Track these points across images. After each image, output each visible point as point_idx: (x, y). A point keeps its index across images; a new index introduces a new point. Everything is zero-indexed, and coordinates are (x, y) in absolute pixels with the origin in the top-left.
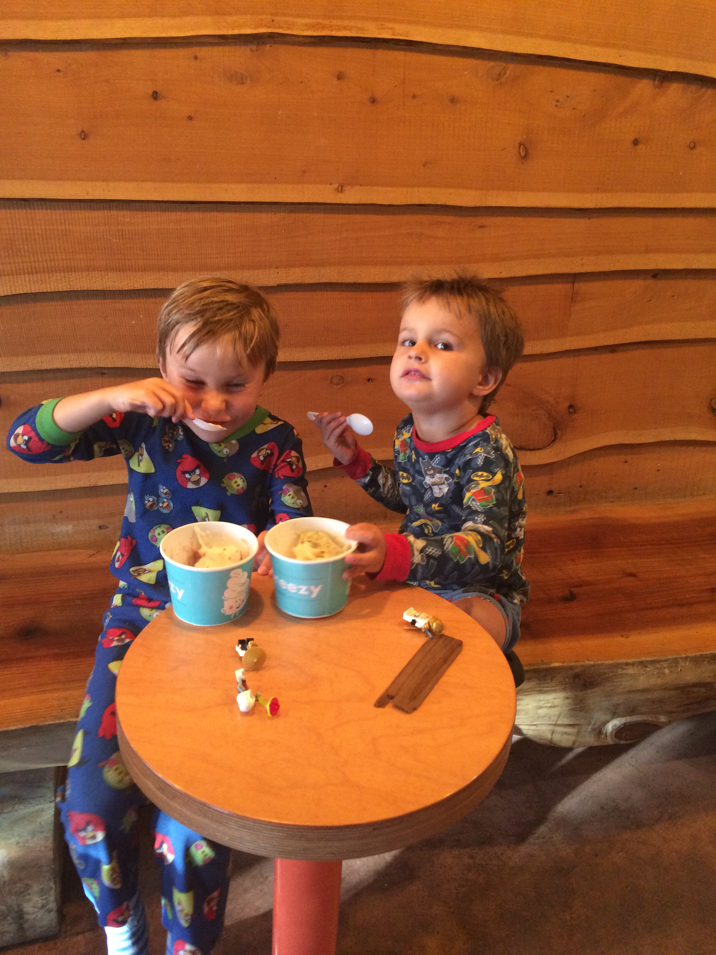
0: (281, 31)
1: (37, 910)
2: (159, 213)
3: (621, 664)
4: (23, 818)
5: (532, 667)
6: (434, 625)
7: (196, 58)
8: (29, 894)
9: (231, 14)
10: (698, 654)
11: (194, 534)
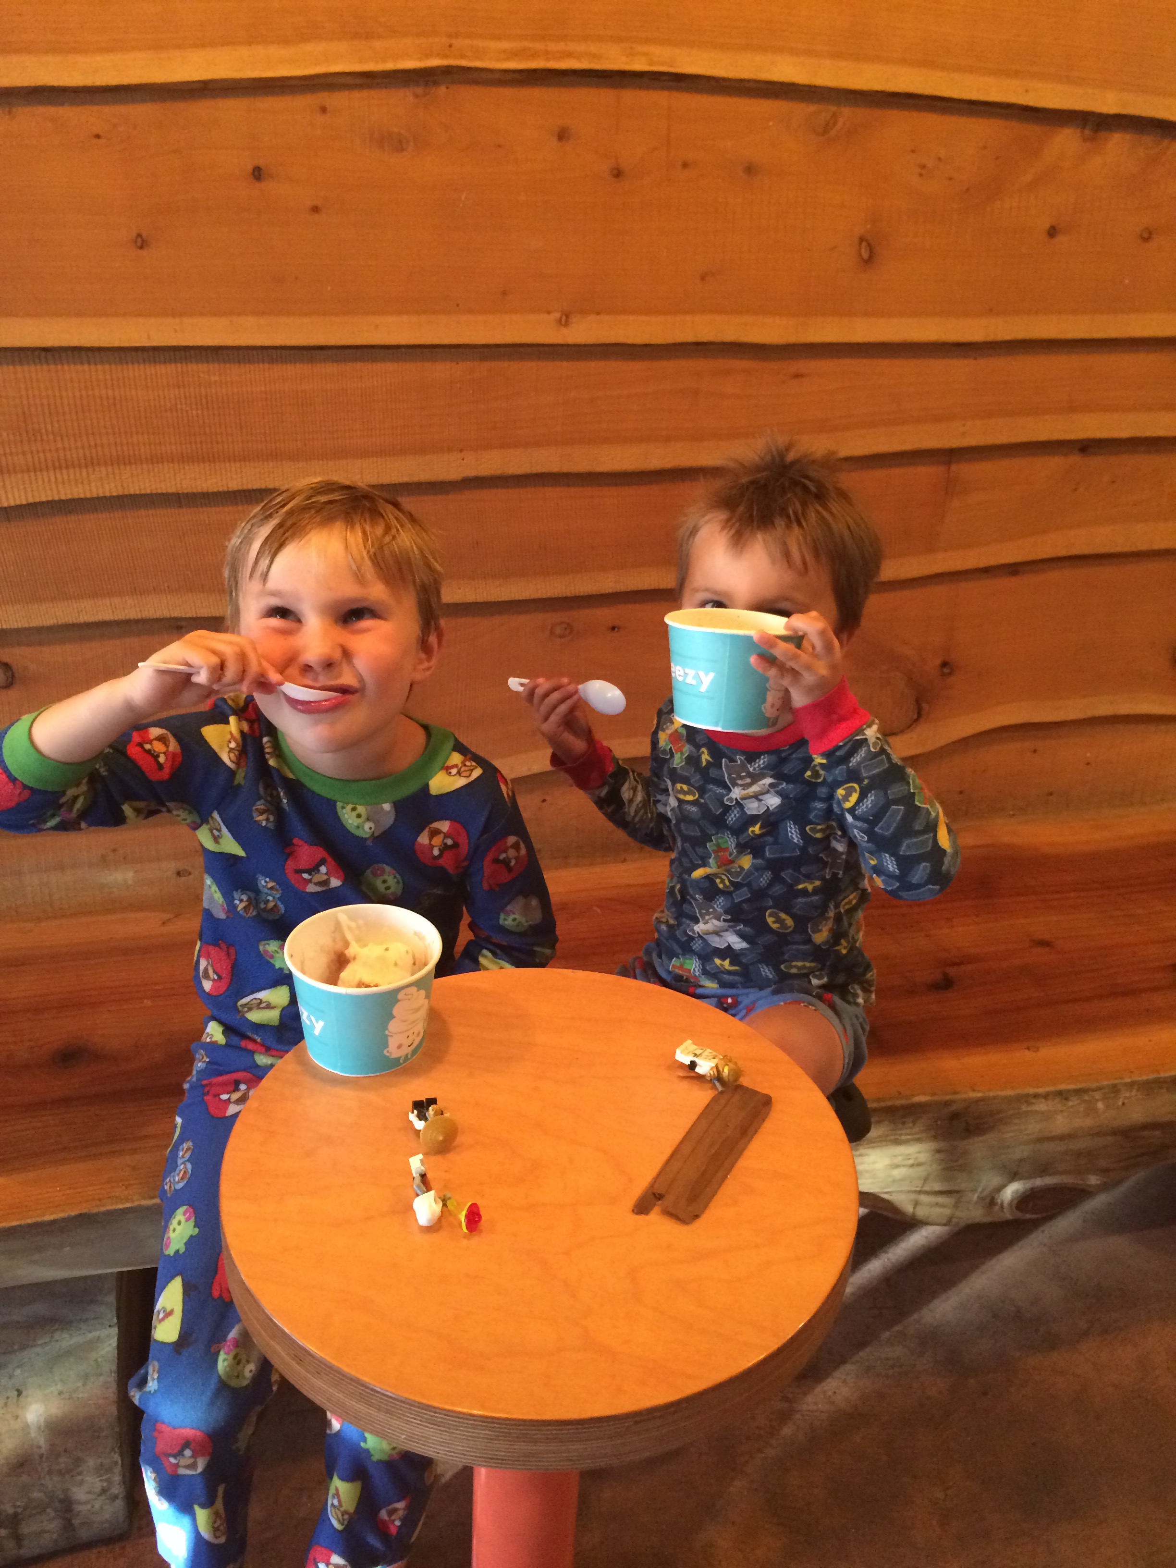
0: (464, 63)
1: (94, 1497)
2: (267, 365)
3: (1028, 1095)
4: (68, 1353)
5: (883, 1104)
6: (726, 1071)
7: (324, 110)
8: (80, 1474)
9: (380, 37)
10: (1152, 1076)
11: (338, 927)
